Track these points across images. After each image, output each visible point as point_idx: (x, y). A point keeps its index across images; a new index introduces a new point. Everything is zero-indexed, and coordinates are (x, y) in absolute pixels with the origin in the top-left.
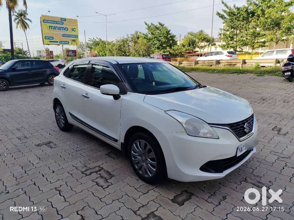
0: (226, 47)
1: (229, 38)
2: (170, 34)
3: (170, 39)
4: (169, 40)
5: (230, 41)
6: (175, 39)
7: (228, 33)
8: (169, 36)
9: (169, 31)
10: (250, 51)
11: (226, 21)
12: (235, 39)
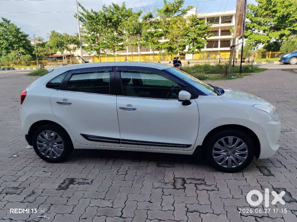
0: (90, 49)
1: (91, 41)
2: (20, 33)
3: (22, 38)
4: (20, 40)
5: (93, 44)
6: (28, 38)
7: (89, 35)
8: (20, 35)
9: (19, 29)
10: (113, 54)
11: (86, 24)
12: (97, 42)
